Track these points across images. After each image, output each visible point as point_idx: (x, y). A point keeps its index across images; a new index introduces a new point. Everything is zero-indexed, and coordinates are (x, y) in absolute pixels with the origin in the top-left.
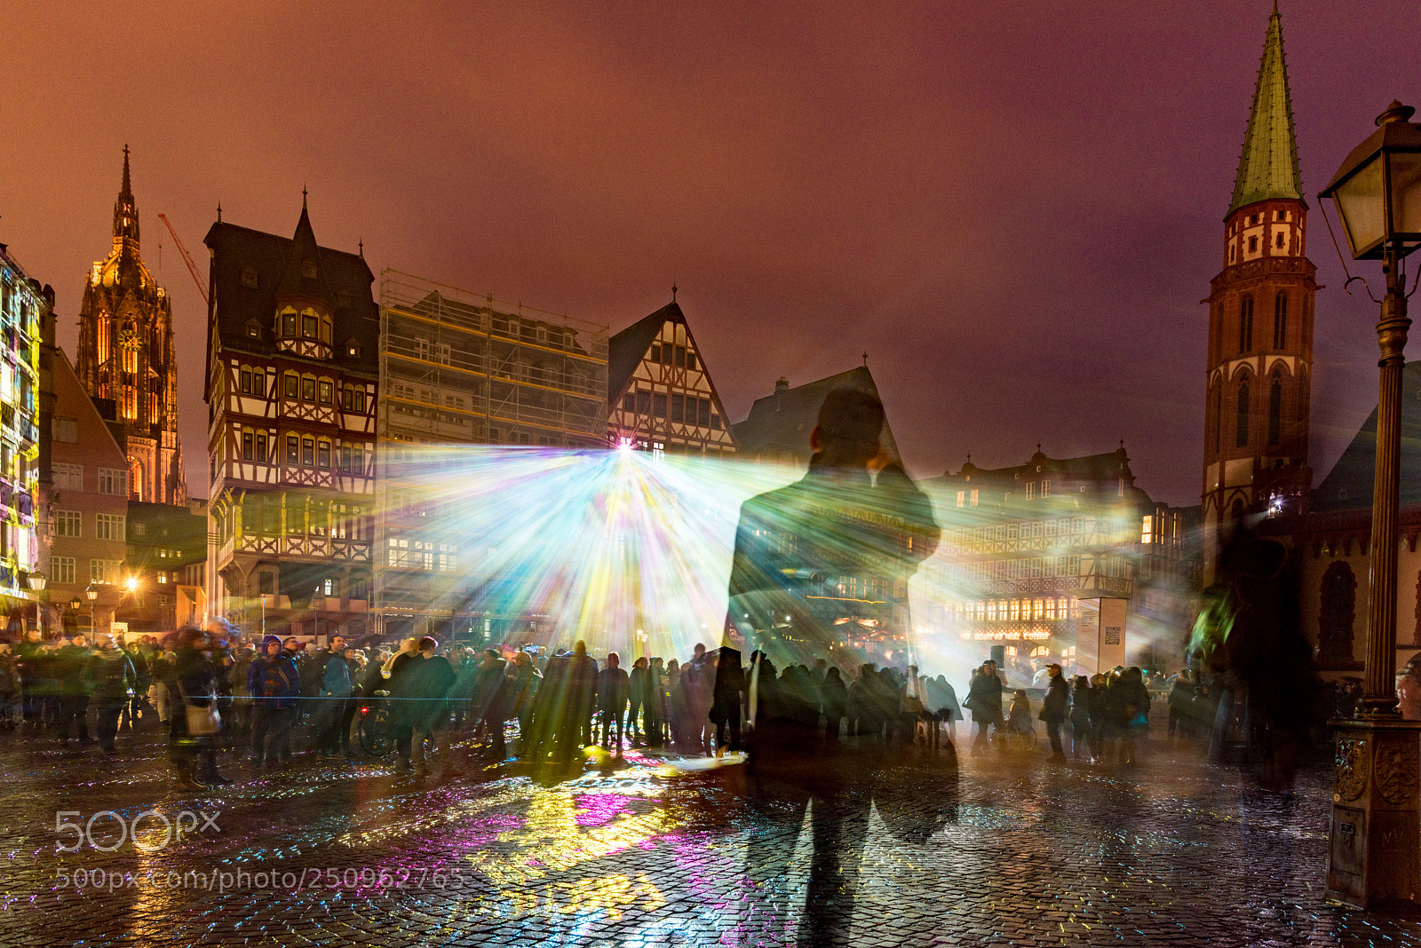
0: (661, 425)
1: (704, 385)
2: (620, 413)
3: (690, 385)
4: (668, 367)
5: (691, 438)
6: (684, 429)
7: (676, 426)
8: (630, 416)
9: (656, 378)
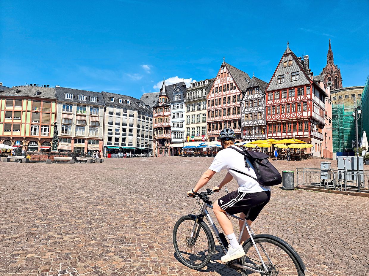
0: (220, 94)
1: (231, 79)
2: (211, 95)
3: (227, 81)
4: (222, 79)
5: (228, 94)
6: (226, 93)
7: (224, 93)
8: (213, 94)
9: (219, 83)
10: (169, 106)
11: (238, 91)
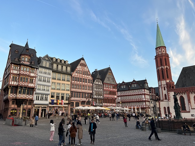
0: (81, 75)
3: (85, 69)
4: (82, 67)
7: (83, 76)
8: (76, 74)
9: (80, 68)
10: (35, 68)
11: (91, 77)
